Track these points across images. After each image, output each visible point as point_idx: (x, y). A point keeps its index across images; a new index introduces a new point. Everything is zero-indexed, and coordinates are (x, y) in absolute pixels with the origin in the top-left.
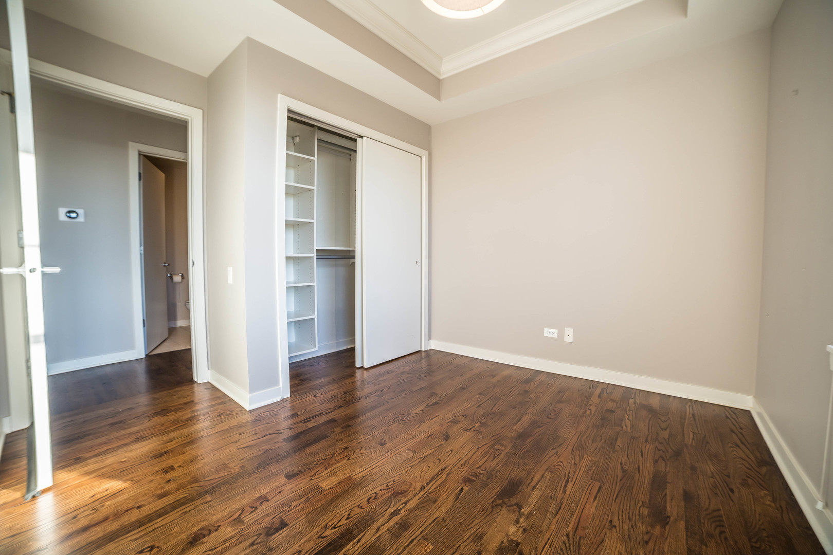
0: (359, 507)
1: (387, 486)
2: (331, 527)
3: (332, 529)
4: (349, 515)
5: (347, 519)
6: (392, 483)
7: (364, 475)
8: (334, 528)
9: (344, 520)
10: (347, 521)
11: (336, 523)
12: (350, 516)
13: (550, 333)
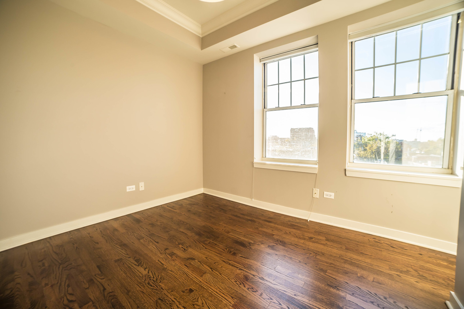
0: (261, 295)
1: (241, 284)
2: (281, 306)
3: (282, 305)
4: (268, 299)
5: (271, 299)
6: (237, 282)
7: (230, 297)
8: (280, 304)
9: (273, 301)
10: (274, 299)
11: (277, 304)
12: (270, 298)
13: (131, 188)
